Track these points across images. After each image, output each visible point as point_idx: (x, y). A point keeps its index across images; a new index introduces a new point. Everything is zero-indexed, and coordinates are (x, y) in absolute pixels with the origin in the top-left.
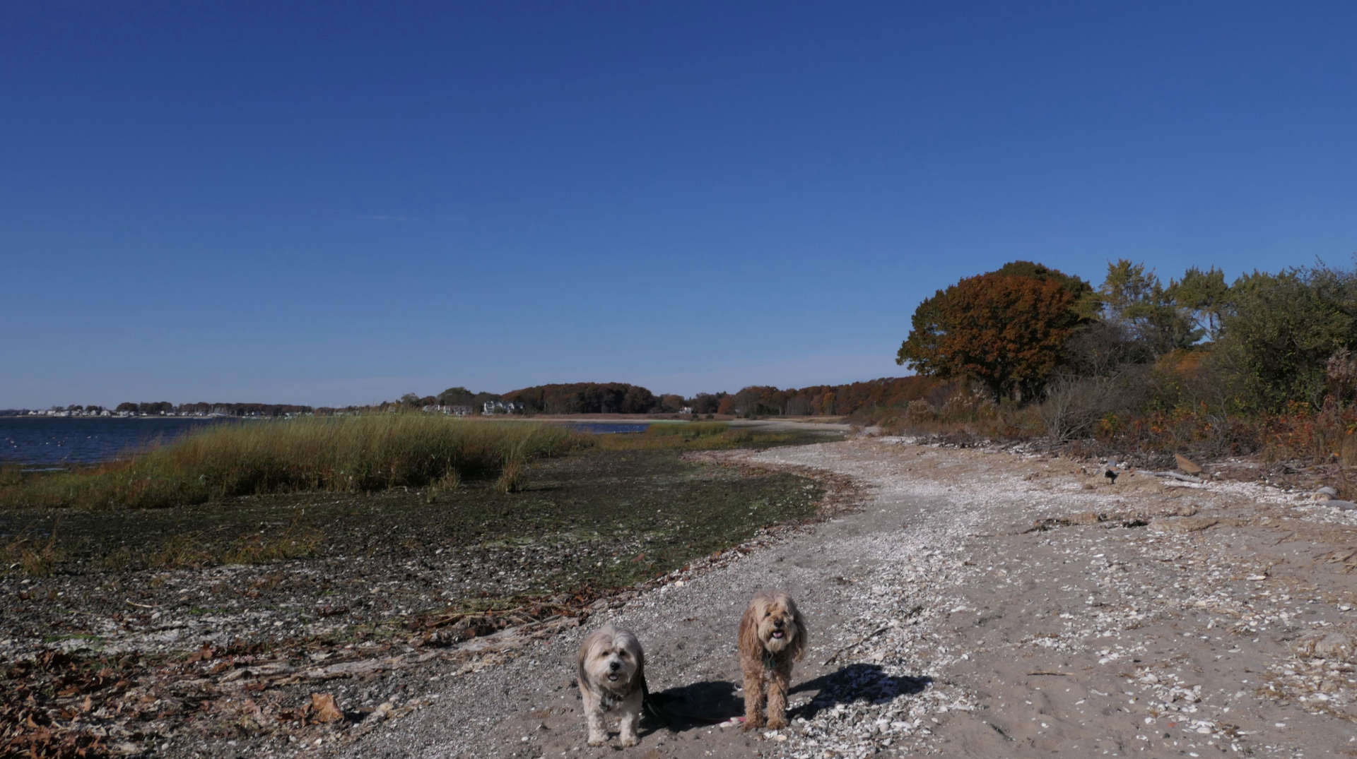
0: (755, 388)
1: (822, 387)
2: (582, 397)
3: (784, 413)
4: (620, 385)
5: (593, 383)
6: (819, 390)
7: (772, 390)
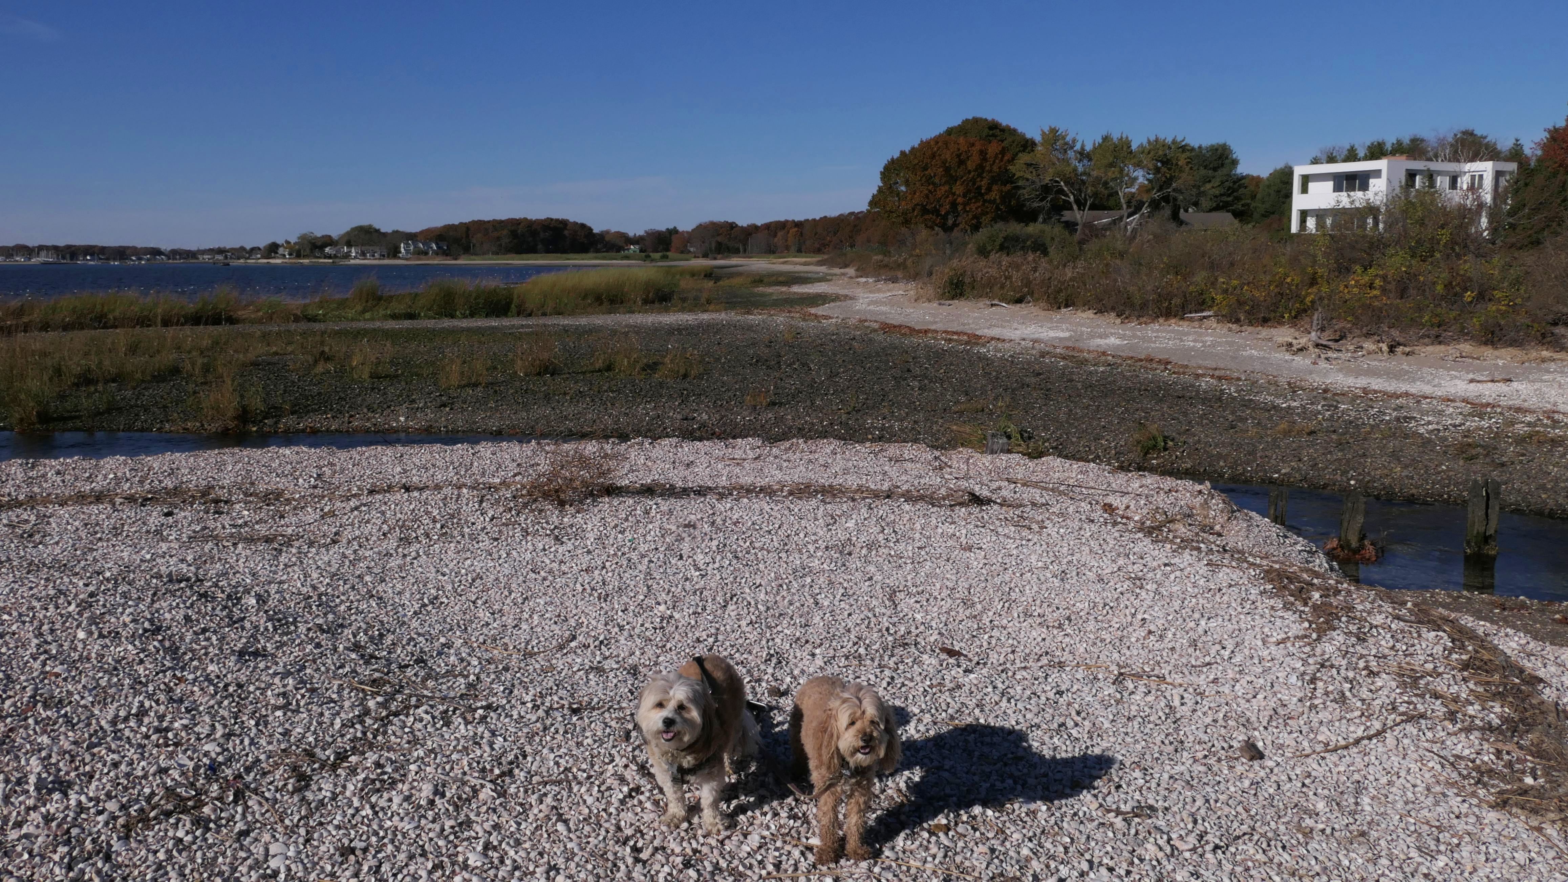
0: (713, 224)
1: (787, 221)
2: (514, 234)
3: (745, 251)
4: (557, 220)
5: (526, 219)
6: (782, 226)
7: (732, 226)
